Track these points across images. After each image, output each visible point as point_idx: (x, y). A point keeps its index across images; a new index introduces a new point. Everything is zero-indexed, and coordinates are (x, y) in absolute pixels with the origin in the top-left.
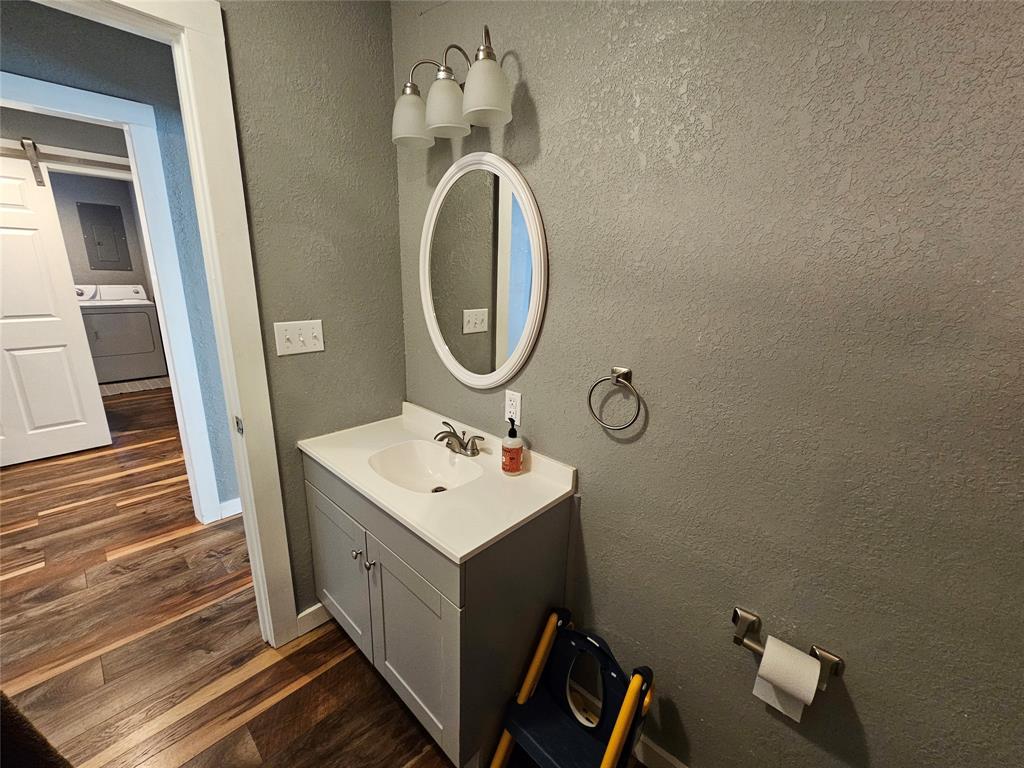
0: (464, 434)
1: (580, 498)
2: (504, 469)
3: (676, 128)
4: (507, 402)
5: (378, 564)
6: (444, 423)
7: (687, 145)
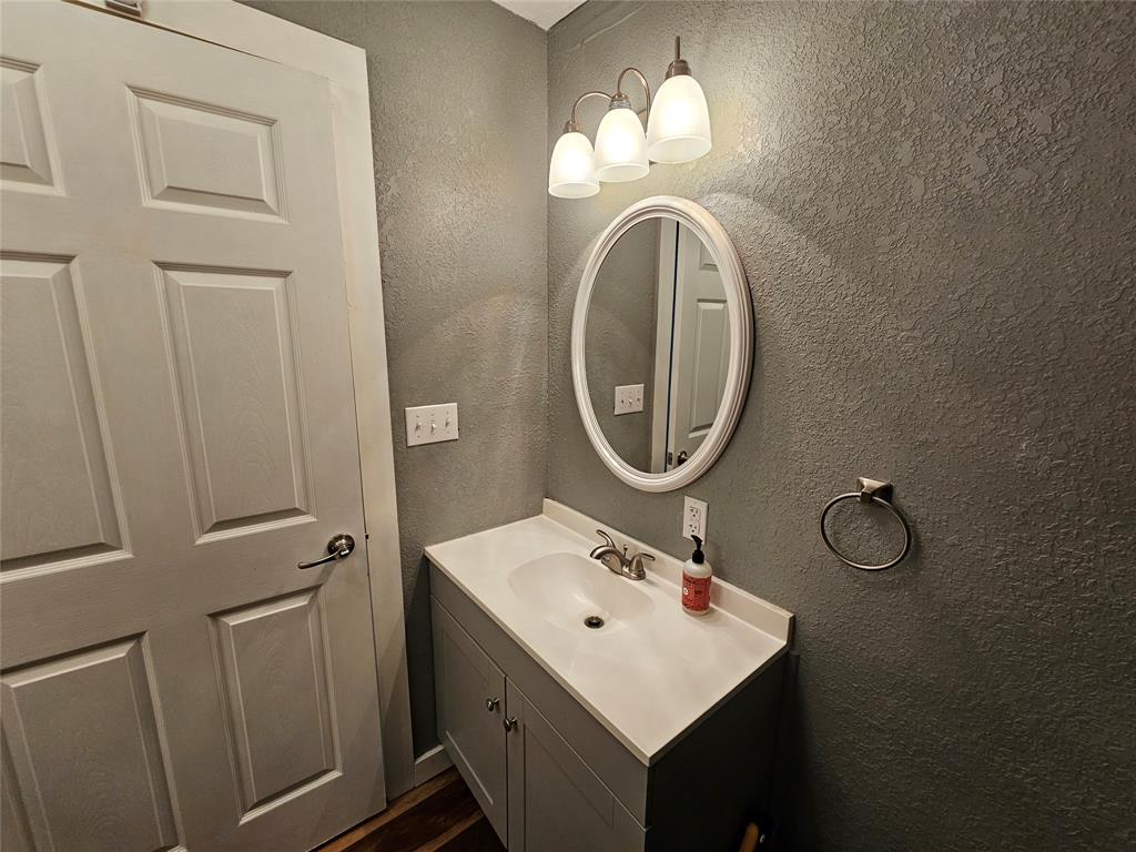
0: (626, 549)
1: (799, 656)
2: (685, 604)
3: (981, 138)
4: (687, 514)
5: (520, 725)
6: (600, 532)
7: (1001, 159)
